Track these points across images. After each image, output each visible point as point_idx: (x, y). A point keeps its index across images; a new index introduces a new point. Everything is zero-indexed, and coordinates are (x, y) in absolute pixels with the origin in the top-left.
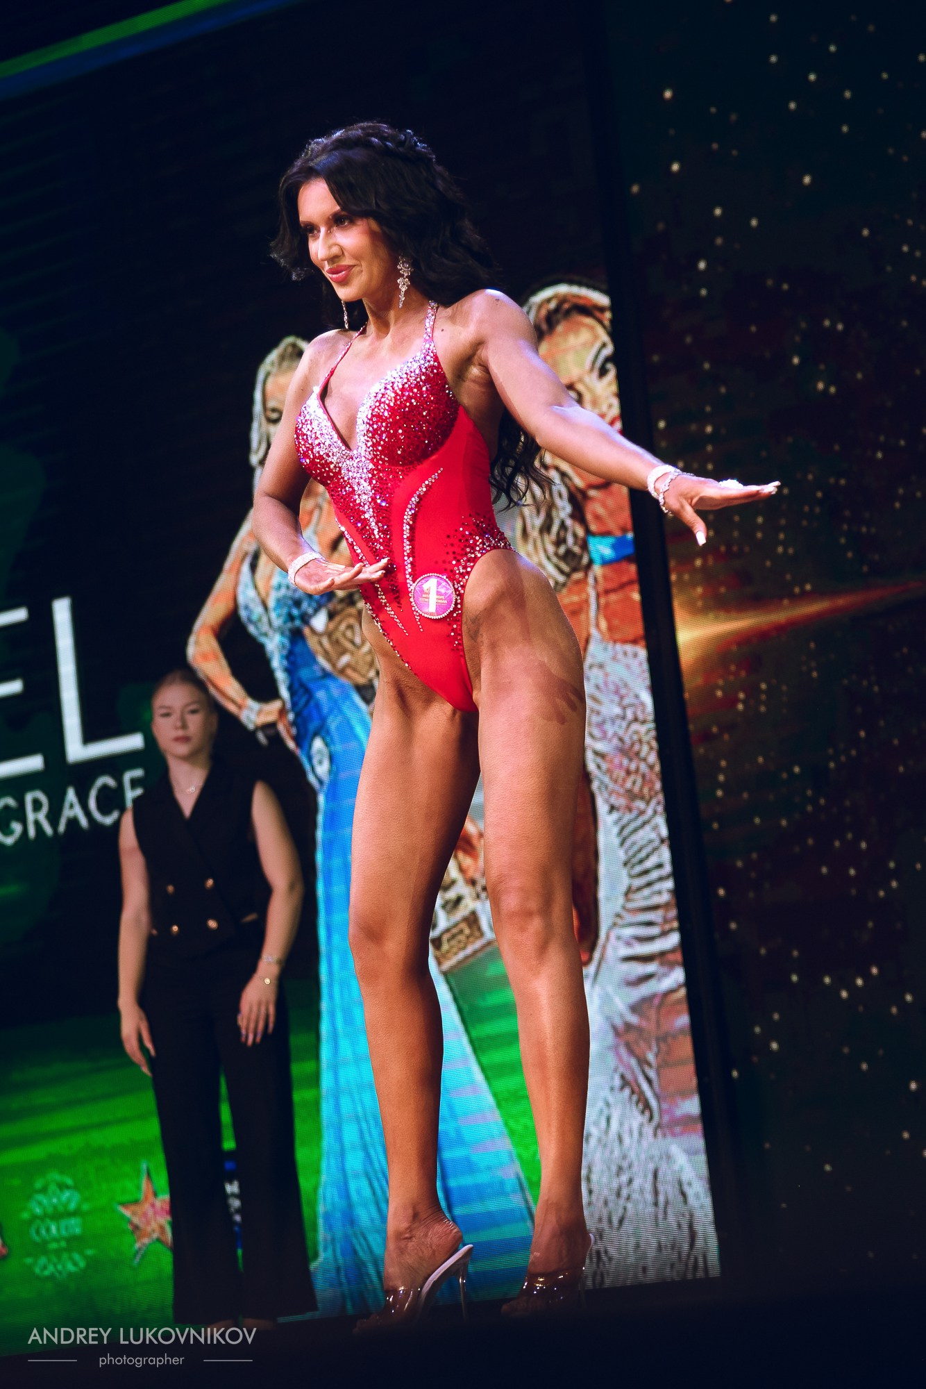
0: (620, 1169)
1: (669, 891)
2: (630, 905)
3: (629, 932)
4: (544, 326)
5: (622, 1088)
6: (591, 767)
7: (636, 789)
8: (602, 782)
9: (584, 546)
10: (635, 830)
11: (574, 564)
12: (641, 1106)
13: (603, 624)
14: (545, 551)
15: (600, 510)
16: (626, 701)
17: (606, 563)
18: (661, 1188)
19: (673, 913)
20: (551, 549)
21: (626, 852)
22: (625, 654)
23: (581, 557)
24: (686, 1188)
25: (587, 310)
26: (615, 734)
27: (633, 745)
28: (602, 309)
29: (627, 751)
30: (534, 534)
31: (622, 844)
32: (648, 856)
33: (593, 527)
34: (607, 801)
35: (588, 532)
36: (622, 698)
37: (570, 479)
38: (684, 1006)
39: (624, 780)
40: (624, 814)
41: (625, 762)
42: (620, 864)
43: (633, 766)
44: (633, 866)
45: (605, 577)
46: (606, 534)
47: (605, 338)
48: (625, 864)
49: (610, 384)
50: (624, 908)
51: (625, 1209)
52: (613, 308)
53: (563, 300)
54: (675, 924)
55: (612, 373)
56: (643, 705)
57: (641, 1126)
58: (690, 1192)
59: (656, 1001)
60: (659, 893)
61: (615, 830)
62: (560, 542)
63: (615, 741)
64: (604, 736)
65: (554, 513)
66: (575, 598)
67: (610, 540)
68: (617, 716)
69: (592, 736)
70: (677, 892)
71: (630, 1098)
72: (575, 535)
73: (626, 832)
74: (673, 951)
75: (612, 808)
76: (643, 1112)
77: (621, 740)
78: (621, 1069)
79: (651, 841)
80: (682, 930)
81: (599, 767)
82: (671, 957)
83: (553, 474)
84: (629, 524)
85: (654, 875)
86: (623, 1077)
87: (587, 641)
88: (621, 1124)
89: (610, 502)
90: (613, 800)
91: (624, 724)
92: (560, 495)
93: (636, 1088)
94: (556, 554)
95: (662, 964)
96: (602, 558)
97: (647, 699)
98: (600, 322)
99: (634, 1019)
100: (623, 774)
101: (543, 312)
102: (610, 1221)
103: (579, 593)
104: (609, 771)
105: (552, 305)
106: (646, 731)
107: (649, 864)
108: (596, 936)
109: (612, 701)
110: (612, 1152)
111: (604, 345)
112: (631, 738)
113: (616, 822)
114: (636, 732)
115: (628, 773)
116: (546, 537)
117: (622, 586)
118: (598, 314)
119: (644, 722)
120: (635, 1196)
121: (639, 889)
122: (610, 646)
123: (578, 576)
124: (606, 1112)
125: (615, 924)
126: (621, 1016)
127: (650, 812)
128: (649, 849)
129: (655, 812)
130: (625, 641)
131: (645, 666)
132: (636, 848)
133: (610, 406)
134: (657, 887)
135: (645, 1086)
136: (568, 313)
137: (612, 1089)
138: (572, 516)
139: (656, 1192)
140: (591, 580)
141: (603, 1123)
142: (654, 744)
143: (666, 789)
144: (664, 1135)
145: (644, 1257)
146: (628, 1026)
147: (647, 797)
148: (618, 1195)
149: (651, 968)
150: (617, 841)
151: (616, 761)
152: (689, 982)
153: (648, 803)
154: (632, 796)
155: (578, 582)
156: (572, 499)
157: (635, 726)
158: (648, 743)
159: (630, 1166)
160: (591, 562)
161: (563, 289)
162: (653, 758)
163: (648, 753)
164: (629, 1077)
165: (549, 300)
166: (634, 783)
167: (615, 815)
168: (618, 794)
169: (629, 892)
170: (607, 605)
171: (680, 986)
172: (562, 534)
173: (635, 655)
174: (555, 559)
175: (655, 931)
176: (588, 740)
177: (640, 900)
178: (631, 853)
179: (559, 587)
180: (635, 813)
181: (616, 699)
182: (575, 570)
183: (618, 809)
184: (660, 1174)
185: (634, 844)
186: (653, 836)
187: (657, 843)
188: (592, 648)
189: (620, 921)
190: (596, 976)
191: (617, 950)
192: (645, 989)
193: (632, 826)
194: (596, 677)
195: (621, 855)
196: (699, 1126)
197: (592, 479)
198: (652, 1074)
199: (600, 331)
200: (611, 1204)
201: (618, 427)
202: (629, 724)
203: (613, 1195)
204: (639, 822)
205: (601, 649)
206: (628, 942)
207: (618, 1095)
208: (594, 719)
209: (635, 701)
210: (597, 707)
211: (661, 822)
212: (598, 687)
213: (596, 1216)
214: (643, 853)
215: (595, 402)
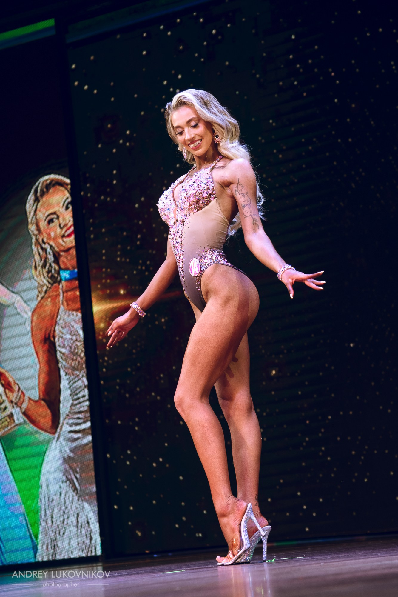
0: (64, 513)
2: (72, 411)
3: (71, 421)
4: (45, 190)
6: (59, 358)
7: (76, 367)
8: (62, 364)
9: (59, 274)
10: (75, 382)
11: (54, 280)
12: (73, 488)
13: (65, 303)
14: (43, 275)
15: (65, 260)
16: (73, 333)
17: (67, 280)
18: (80, 520)
19: (88, 414)
20: (45, 274)
21: (71, 391)
22: (73, 315)
23: (57, 278)
24: (89, 520)
25: (61, 184)
26: (68, 345)
27: (75, 350)
28: (67, 184)
29: (73, 352)
30: (39, 268)
31: (70, 387)
32: (80, 392)
33: (62, 266)
34: (64, 371)
35: (60, 268)
36: (71, 332)
37: (54, 248)
38: (91, 450)
39: (71, 364)
40: (71, 376)
41: (72, 356)
42: (69, 395)
43: (75, 358)
44: (74, 396)
45: (66, 286)
46: (66, 269)
47: (68, 195)
48: (71, 395)
49: (70, 212)
50: (70, 412)
51: (65, 529)
52: (71, 184)
53: (52, 181)
54: (89, 419)
55: (71, 209)
56: (79, 335)
57: (73, 496)
58: (91, 522)
59: (81, 448)
60: (83, 406)
61: (67, 382)
62: (49, 272)
63: (68, 348)
64: (64, 347)
65: (47, 260)
66: (54, 293)
67: (68, 272)
68: (69, 339)
69: (60, 346)
70: (90, 406)
71: (69, 485)
72: (55, 269)
73: (71, 383)
74: (88, 429)
75: (66, 374)
76: (74, 491)
78: (66, 474)
79: (81, 387)
81: (62, 358)
82: (87, 431)
83: (47, 246)
84: (76, 266)
85: (81, 400)
86: (67, 477)
87: (59, 310)
88: (65, 495)
89: (69, 257)
90: (67, 370)
91: (72, 342)
92: (50, 254)
93: (72, 482)
94: (48, 276)
95: (83, 434)
96: (65, 278)
97: (81, 333)
98: (67, 189)
99: (71, 455)
100: (70, 361)
101: (45, 184)
102: (59, 533)
103: (56, 291)
104: (66, 360)
105: (48, 182)
106: (80, 344)
107: (79, 395)
108: (59, 423)
109: (68, 333)
110: (61, 506)
111: (67, 198)
112: (74, 347)
113: (67, 380)
114: (77, 345)
115: (73, 360)
116: (44, 270)
117: (72, 289)
118: (65, 186)
119: (79, 341)
120: (70, 523)
121: (76, 405)
122: (67, 312)
123: (56, 285)
124: (60, 491)
125: (66, 418)
126: (67, 453)
127: (81, 375)
128: (80, 390)
129: (83, 376)
130: (73, 310)
131: (81, 320)
132: (75, 389)
133: (70, 221)
134: (82, 404)
135: (75, 481)
136: (54, 185)
137: (62, 482)
138: (54, 262)
139: (78, 521)
140: (61, 286)
141: (59, 495)
142: (83, 349)
144: (82, 500)
145: (72, 547)
146: (69, 457)
147: (80, 370)
148: (63, 522)
149: (79, 435)
150: (68, 386)
151: (69, 356)
152: (94, 441)
153: (80, 372)
155: (56, 287)
156: (54, 256)
157: (76, 343)
158: (81, 349)
159: (68, 512)
160: (61, 280)
161: (52, 176)
162: (82, 355)
163: (81, 354)
164: (69, 477)
165: (47, 180)
166: (75, 364)
167: (67, 377)
168: (69, 368)
169: (73, 405)
170: (66, 297)
171: (90, 442)
172: (50, 269)
173: (77, 315)
174: (47, 278)
175: (81, 421)
176: (58, 348)
177: (76, 408)
178: (73, 391)
179: (48, 289)
180: (75, 376)
181: (69, 332)
182: (55, 282)
183: (68, 374)
184: (80, 515)
185: (75, 387)
186: (82, 384)
187: (83, 386)
188: (60, 312)
189: (68, 417)
190: (58, 438)
191: (66, 428)
192: (77, 443)
193: (74, 381)
194: (62, 323)
195: (69, 392)
196: (95, 496)
197: (62, 248)
198: (78, 476)
199: (66, 192)
200: (60, 527)
201: (72, 228)
202: (74, 342)
203: (61, 523)
204: (77, 379)
205: (64, 313)
206: (71, 425)
207: (64, 484)
208: (61, 339)
209: (76, 333)
210: (62, 335)
211: (85, 379)
212: (62, 327)
213: (54, 531)
214: (78, 391)
215: (64, 220)
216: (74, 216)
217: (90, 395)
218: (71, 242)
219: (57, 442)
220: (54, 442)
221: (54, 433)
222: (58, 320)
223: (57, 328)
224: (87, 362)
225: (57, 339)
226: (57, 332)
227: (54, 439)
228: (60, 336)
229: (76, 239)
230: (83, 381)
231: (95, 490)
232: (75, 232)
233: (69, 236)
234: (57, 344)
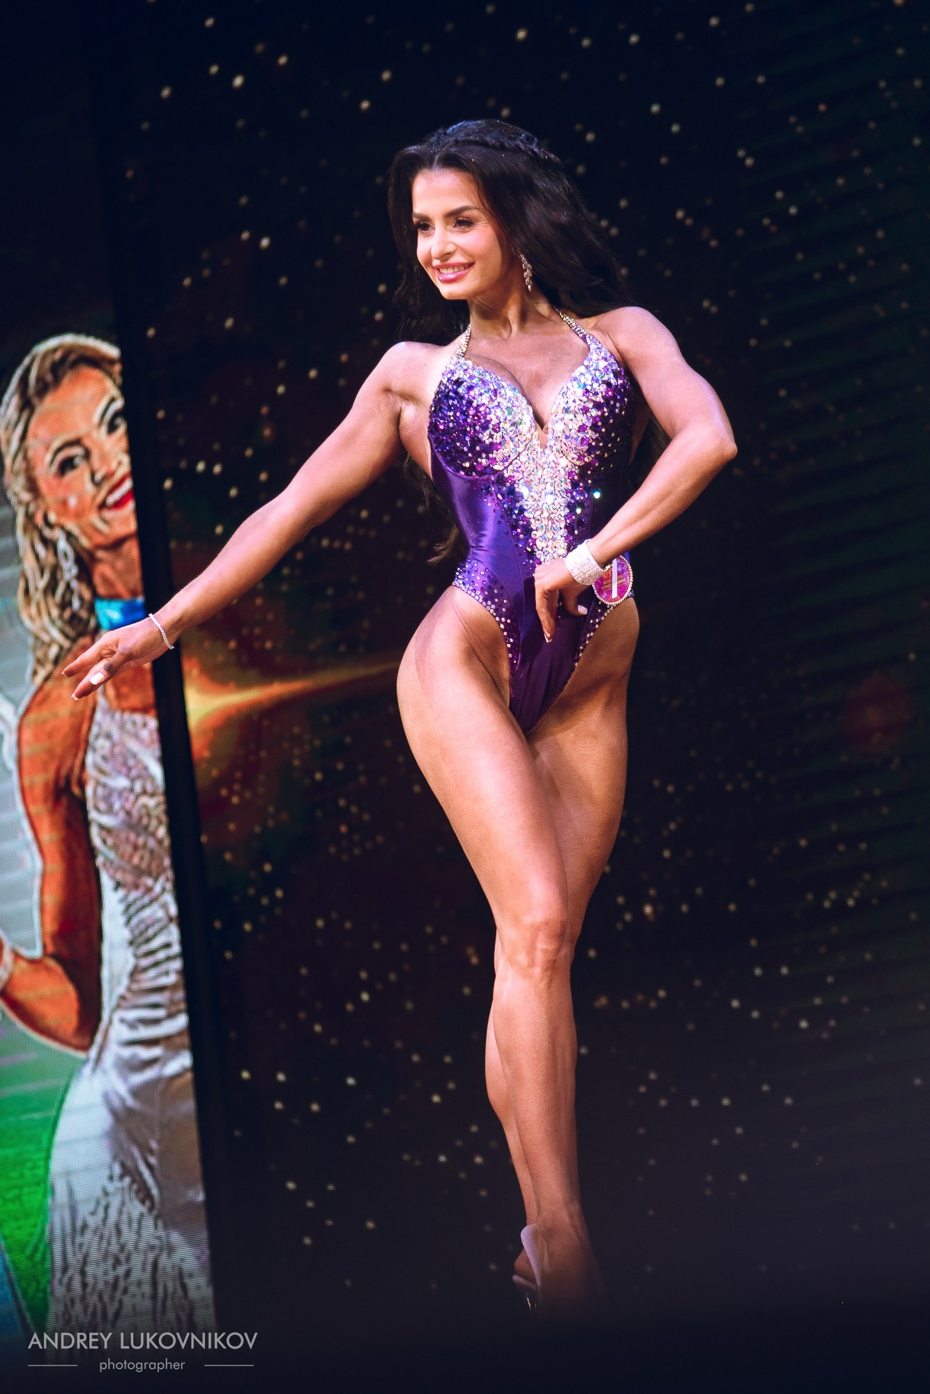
0: (117, 1261)
1: (178, 972)
2: (135, 987)
3: (133, 1015)
4: (49, 378)
5: (121, 1177)
6: (97, 840)
7: (144, 865)
8: (107, 858)
9: (92, 610)
10: (143, 907)
11: (80, 628)
12: (141, 1195)
13: (111, 692)
14: (49, 614)
15: (108, 573)
16: (134, 773)
17: (115, 628)
18: (160, 1280)
19: (180, 995)
20: (55, 613)
21: (132, 931)
22: (134, 723)
23: (88, 622)
24: (187, 1280)
25: (96, 361)
26: (123, 808)
27: (141, 818)
28: (111, 362)
29: (135, 825)
30: (38, 596)
31: (128, 922)
32: (155, 935)
33: (101, 590)
34: (112, 877)
35: (95, 595)
36: (130, 769)
37: (77, 539)
38: (190, 1091)
39: (131, 857)
40: (129, 891)
41: (132, 836)
42: (125, 944)
43: (141, 841)
44: (139, 946)
46: (113, 597)
47: (114, 392)
48: (131, 943)
49: (120, 439)
50: (129, 989)
51: (121, 1302)
52: (123, 359)
53: (69, 350)
54: (183, 1006)
55: (122, 429)
56: (152, 778)
57: (142, 1215)
58: (191, 1283)
59: (161, 1087)
61: (121, 907)
62: (65, 605)
63: (122, 815)
64: (110, 811)
65: (59, 575)
67: (118, 605)
68: (124, 789)
69: (97, 809)
70: (186, 973)
71: (130, 1187)
72: (82, 599)
73: (132, 910)
74: (180, 1034)
75: (118, 885)
76: (143, 1202)
77: (129, 813)
78: (122, 1157)
79: (158, 921)
80: (190, 1012)
81: (104, 842)
82: (178, 1040)
83: (57, 534)
84: (139, 587)
85: (161, 955)
86: (123, 1165)
87: (94, 710)
88: (120, 1212)
89: (120, 564)
90: (119, 876)
91: (132, 797)
92: (66, 556)
93: (137, 1178)
94: (61, 617)
95: (168, 1048)
96: (110, 622)
97: (157, 771)
98: (110, 375)
99: (135, 1103)
100: (129, 849)
101: (48, 361)
104: (115, 847)
105: (58, 356)
106: (155, 804)
107: (155, 943)
108: (98, 1018)
109: (119, 773)
110: (109, 1243)
111: (113, 400)
112: (139, 811)
113: (122, 900)
114: (145, 806)
115: (136, 848)
116: (51, 600)
118: (106, 366)
119: (153, 795)
120: (133, 1289)
121: (145, 969)
122: (118, 715)
123: (85, 640)
124: (103, 1203)
125: (118, 1007)
126: (123, 1100)
127: (158, 888)
128: (156, 927)
129: (164, 890)
130: (134, 710)
131: (155, 736)
132: (142, 927)
133: (120, 463)
134: (164, 967)
135: (146, 1174)
136: (74, 364)
137: (111, 1178)
138: (79, 578)
139: (155, 1285)
141: (101, 1213)
142: (164, 818)
143: (175, 866)
144: (166, 1227)
146: (130, 1112)
147: (154, 873)
148: (114, 1287)
149: (156, 1051)
150: (122, 920)
151: (123, 835)
152: (197, 1068)
153: (156, 879)
154: (139, 872)
155: (84, 648)
156: (79, 560)
157: (145, 800)
158: (158, 818)
159: (128, 1259)
160: (98, 627)
161: (70, 339)
162: (162, 832)
163: (157, 829)
164: (129, 1163)
165: (54, 350)
166: (142, 858)
167: (121, 893)
168: (124, 871)
169: (135, 973)
171: (185, 1070)
172: (67, 596)
173: (145, 725)
174: (60, 623)
175: (160, 1013)
176: (93, 815)
177: (149, 979)
178: (137, 932)
179: (63, 652)
180: (142, 890)
181: (124, 770)
182: (81, 634)
183: (124, 886)
184: (160, 1266)
185: (141, 921)
186: (161, 914)
187: (166, 919)
188: (98, 716)
189: (124, 1004)
190: (99, 1059)
191: (119, 1032)
192: (150, 1074)
193: (139, 904)
194: (102, 747)
195: (126, 934)
196: (202, 1215)
197: (99, 539)
198: (153, 1160)
199: (109, 384)
200: (106, 1298)
201: (128, 485)
202: (137, 797)
203: (109, 1289)
204: (146, 899)
205: (108, 719)
206: (132, 1025)
207: (117, 1184)
208: (100, 791)
209: (144, 773)
210: (103, 779)
211: (169, 899)
212: (104, 758)
213: (90, 1310)
214: (151, 932)
215: (104, 458)
216: (134, 450)
217: (184, 941)
218: (126, 521)
219: (94, 1070)
220: (87, 1070)
221: (86, 1048)
222: (91, 738)
223: (90, 759)
224: (177, 851)
225: (89, 791)
226: (91, 771)
227: (85, 1062)
228: (98, 783)
229: (140, 513)
230: (165, 906)
231: (201, 1197)
232: (134, 493)
233: (119, 504)
234: (90, 805)
